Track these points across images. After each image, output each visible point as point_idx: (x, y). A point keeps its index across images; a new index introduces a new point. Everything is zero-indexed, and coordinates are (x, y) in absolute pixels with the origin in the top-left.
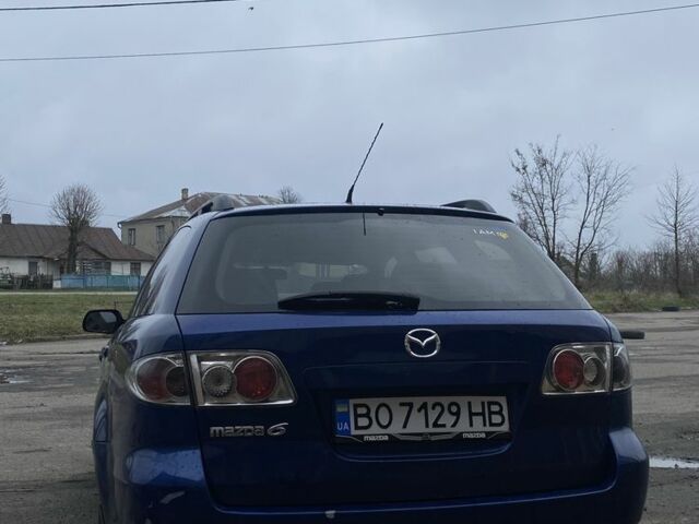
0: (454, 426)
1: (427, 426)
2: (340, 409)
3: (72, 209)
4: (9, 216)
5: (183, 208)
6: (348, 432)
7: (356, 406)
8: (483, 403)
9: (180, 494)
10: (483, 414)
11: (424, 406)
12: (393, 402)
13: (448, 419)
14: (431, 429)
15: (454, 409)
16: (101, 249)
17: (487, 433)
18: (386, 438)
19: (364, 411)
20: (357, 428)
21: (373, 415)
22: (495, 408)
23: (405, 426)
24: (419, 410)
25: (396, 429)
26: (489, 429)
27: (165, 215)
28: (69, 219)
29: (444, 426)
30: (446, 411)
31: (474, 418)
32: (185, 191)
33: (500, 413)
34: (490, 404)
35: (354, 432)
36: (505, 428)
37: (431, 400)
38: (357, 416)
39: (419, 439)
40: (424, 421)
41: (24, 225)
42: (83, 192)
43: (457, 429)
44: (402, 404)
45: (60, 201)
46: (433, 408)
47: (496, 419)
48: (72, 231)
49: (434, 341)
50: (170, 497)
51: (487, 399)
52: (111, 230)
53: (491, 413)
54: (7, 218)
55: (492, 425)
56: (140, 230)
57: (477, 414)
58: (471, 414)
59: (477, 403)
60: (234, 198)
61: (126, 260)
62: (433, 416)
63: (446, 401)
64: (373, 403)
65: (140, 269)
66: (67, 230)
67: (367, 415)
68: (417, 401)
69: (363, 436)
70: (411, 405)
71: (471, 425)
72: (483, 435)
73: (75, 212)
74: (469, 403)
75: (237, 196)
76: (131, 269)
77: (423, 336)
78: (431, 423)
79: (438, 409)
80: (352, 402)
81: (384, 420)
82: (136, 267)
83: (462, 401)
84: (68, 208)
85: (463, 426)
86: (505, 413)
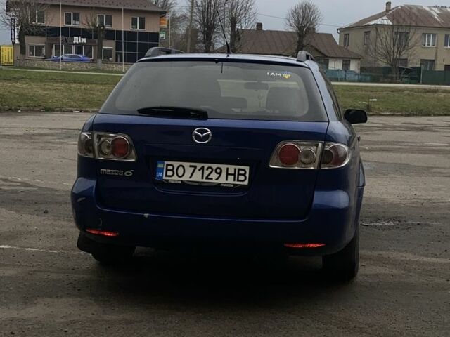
0: (217, 179)
1: (202, 178)
2: (160, 166)
3: (301, 20)
4: (261, 24)
5: (385, 18)
6: (162, 177)
7: (167, 165)
8: (235, 169)
9: (84, 198)
10: (234, 175)
11: (202, 168)
12: (186, 165)
13: (214, 176)
14: (204, 180)
15: (218, 171)
16: (322, 50)
17: (235, 185)
18: (180, 182)
19: (170, 168)
20: (166, 176)
21: (175, 170)
22: (242, 172)
23: (190, 177)
24: (199, 170)
25: (186, 178)
26: (236, 182)
27: (372, 23)
28: (297, 27)
29: (211, 179)
30: (214, 172)
31: (229, 176)
32: (388, 4)
33: (244, 175)
34: (239, 170)
35: (165, 178)
36: (246, 183)
37: (206, 165)
38: (167, 170)
39: (197, 184)
40: (201, 175)
41: (271, 31)
42: (308, 6)
43: (219, 181)
44: (191, 166)
45: (292, 14)
46: (207, 169)
47: (242, 178)
48: (300, 36)
49: (208, 135)
50: (81, 199)
51: (237, 167)
52: (331, 35)
53: (239, 174)
54: (260, 26)
55: (238, 180)
56: (353, 35)
57: (231, 174)
58: (228, 174)
59: (232, 168)
60: (427, 9)
61: (339, 58)
62: (206, 173)
63: (214, 166)
64: (176, 164)
65: (349, 65)
66: (296, 36)
67: (172, 170)
68: (199, 165)
69: (168, 180)
70: (195, 167)
71: (227, 179)
72: (232, 186)
73: (302, 22)
74: (228, 169)
75: (430, 7)
76: (343, 64)
77: (202, 132)
78: (205, 176)
79: (210, 170)
80: (166, 163)
81: (180, 173)
82: (346, 64)
83: (224, 167)
84: (298, 19)
85: (222, 180)
86: (247, 175)
